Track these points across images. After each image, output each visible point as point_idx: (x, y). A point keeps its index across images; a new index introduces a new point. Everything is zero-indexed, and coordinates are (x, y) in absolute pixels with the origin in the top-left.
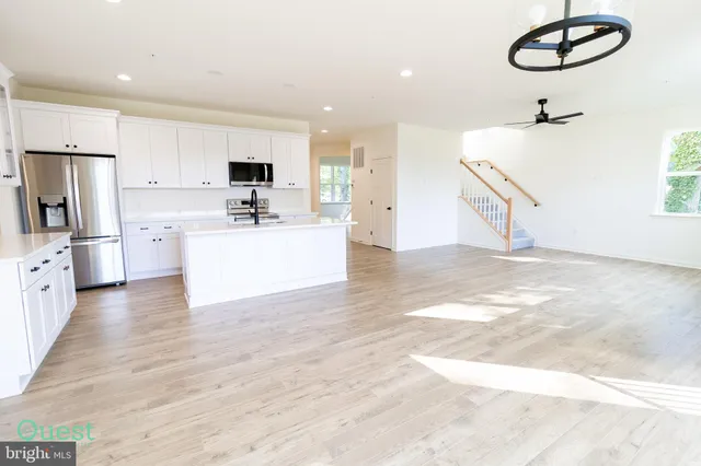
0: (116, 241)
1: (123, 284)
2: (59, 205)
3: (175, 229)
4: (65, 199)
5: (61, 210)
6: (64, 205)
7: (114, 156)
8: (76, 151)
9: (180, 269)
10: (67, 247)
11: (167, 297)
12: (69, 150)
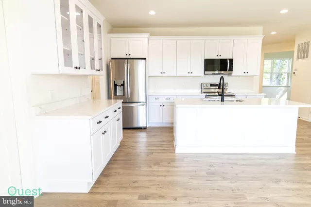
0: (143, 105)
1: (145, 128)
2: (122, 85)
3: (171, 100)
4: (124, 82)
5: (122, 87)
6: (123, 85)
7: (145, 59)
8: (130, 57)
9: (173, 123)
10: (120, 108)
11: (163, 141)
12: (127, 57)
